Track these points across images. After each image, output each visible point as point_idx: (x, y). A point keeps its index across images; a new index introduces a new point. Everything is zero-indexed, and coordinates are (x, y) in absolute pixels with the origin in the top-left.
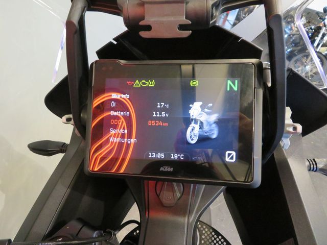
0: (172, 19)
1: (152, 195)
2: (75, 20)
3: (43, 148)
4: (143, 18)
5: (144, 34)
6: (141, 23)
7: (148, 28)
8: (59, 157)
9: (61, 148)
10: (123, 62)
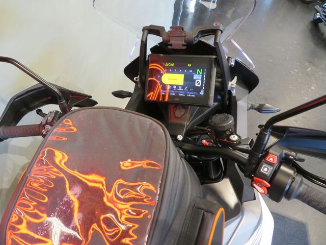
0: (179, 42)
1: (172, 113)
2: (144, 40)
3: (119, 94)
4: (169, 41)
5: (169, 47)
6: (169, 43)
7: (171, 45)
8: (128, 99)
9: (129, 95)
10: (161, 55)
